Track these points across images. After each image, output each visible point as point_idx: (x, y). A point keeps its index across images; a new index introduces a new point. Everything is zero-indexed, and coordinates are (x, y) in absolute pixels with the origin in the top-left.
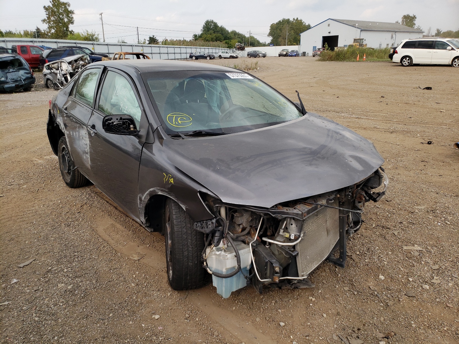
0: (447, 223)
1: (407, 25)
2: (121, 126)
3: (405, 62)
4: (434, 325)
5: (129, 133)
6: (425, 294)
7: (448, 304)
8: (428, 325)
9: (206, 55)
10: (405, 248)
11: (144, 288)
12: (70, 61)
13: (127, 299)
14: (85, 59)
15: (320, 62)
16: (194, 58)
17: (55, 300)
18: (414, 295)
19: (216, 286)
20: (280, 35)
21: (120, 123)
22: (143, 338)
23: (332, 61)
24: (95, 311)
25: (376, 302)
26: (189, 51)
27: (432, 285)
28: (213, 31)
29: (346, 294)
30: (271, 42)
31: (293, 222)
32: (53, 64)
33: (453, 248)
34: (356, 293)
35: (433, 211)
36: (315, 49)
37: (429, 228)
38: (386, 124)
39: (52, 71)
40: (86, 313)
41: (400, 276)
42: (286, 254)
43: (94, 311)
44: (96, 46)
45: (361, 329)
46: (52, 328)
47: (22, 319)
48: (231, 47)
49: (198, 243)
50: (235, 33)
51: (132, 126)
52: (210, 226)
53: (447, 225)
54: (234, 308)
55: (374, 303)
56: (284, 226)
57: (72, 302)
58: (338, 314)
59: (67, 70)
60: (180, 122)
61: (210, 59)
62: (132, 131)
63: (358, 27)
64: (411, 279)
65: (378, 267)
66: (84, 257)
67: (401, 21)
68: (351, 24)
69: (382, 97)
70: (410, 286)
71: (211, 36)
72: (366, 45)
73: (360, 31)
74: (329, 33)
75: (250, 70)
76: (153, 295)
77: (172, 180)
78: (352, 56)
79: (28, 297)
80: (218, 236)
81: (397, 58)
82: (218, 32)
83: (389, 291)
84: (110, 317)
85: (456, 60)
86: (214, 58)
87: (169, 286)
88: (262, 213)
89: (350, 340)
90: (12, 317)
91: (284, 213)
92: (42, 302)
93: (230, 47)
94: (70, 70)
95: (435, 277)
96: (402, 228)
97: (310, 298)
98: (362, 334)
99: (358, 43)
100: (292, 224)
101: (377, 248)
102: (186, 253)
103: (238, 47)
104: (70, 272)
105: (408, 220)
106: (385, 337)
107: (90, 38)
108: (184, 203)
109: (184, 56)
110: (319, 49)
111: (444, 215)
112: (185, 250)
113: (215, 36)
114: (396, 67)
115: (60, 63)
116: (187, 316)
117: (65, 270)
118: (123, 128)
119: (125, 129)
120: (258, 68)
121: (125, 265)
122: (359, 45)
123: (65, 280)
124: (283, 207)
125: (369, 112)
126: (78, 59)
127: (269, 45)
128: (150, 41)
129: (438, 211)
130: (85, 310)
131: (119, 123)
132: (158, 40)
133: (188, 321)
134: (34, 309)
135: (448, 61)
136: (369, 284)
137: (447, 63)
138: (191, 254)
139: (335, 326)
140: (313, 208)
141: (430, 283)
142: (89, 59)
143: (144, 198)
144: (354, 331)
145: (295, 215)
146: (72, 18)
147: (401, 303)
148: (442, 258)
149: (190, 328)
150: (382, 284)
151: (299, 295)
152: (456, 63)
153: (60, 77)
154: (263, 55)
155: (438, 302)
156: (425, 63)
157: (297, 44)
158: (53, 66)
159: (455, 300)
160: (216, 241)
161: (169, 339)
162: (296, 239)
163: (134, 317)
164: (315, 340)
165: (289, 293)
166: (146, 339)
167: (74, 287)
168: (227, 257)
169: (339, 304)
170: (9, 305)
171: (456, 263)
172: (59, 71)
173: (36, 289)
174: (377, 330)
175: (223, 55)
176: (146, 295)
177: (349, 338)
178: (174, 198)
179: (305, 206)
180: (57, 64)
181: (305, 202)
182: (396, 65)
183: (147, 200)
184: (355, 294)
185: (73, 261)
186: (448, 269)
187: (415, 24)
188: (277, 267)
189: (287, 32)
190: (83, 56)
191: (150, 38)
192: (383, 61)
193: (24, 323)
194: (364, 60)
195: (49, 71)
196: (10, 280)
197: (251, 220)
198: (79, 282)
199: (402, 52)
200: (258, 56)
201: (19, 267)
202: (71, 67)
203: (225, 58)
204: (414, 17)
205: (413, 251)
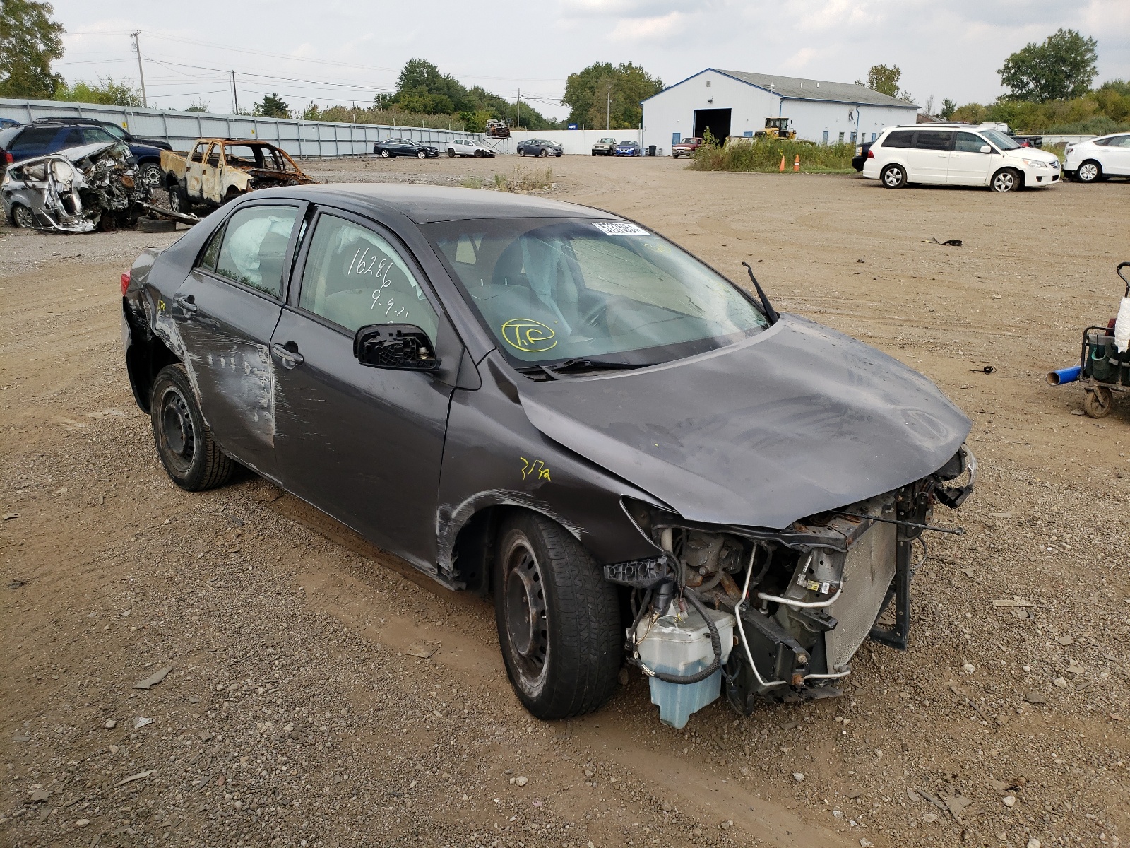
0: (1064, 548)
1: (879, 89)
2: (400, 350)
3: (890, 179)
4: (1096, 758)
5: (417, 366)
6: (1063, 698)
7: (1111, 715)
8: (1085, 759)
9: (416, 148)
10: (996, 603)
11: (467, 720)
12: (78, 158)
13: (437, 746)
14: (120, 154)
15: (695, 172)
16: (385, 154)
17: (264, 758)
18: (1042, 700)
19: (659, 704)
20: (591, 101)
21: (398, 345)
22: (508, 827)
23: (723, 169)
24: (372, 779)
25: (972, 718)
26: (372, 135)
27: (1070, 676)
28: (427, 86)
29: (908, 707)
30: (569, 119)
31: (824, 557)
32: (30, 165)
33: (1090, 598)
34: (927, 703)
35: (1031, 522)
36: (677, 139)
37: (1033, 559)
38: (884, 327)
39: (29, 183)
40: (352, 784)
41: (1004, 662)
42: (810, 625)
43: (369, 779)
44: (131, 119)
45: (959, 775)
46: (285, 822)
47: (202, 808)
48: (474, 128)
49: (610, 610)
50: (479, 93)
51: (423, 350)
52: (653, 572)
53: (1066, 552)
54: (686, 751)
55: (968, 720)
56: (807, 567)
57: (307, 762)
58: (904, 748)
59: (71, 182)
60: (531, 340)
61: (427, 156)
62: (424, 361)
63: (776, 91)
64: (1027, 668)
65: (954, 646)
66: (293, 657)
67: (868, 80)
68: (760, 83)
69: (859, 261)
70: (1030, 683)
71: (421, 99)
72: (794, 133)
73: (779, 100)
74: (710, 102)
75: (534, 188)
76: (492, 735)
77: (547, 472)
78: (769, 161)
79: (193, 757)
80: (666, 593)
81: (872, 169)
82: (438, 89)
83: (991, 696)
84: (413, 790)
85: (1001, 176)
86: (436, 155)
87: (523, 711)
88: (763, 540)
89: (944, 798)
90: (174, 805)
91: (809, 539)
92: (235, 766)
93: (472, 128)
94: (80, 183)
95: (1072, 661)
96: (979, 560)
97: (839, 719)
98: (963, 785)
99: (777, 129)
100: (822, 563)
101: (940, 605)
102: (584, 635)
103: (492, 128)
104: (274, 694)
105: (988, 544)
106: (1011, 789)
107: (117, 98)
108: (575, 523)
109: (359, 149)
110: (688, 140)
111: (1056, 531)
112: (583, 627)
113: (433, 101)
114: (872, 189)
115: (52, 162)
116: (589, 773)
117: (261, 690)
118: (405, 354)
119: (409, 357)
120: (553, 185)
121: (401, 669)
122: (778, 132)
123: (270, 713)
124: (807, 527)
125: (841, 298)
126: (101, 153)
127: (565, 126)
128: (265, 106)
129: (1040, 522)
130: (346, 777)
131: (395, 345)
132: (287, 106)
133: (595, 783)
134: (221, 783)
135: (984, 180)
136: (948, 683)
137: (981, 184)
138: (595, 636)
139: (907, 773)
140: (862, 525)
141: (1066, 673)
142: (128, 154)
143: (458, 514)
144: (946, 781)
145: (831, 542)
146: (59, 42)
147: (1023, 718)
148: (1074, 622)
149: (604, 800)
150: (974, 682)
151: (813, 714)
152: (1000, 183)
153: (50, 199)
154: (556, 152)
155: (1092, 711)
156: (935, 183)
157: (636, 128)
158: (32, 170)
159: (1123, 704)
160: (661, 605)
161: (567, 827)
162: (832, 593)
163: (469, 784)
164: (876, 805)
165: (790, 712)
166: (516, 830)
167: (299, 728)
168: (690, 638)
169: (901, 728)
170: (152, 778)
171: (1104, 630)
172: (49, 185)
173: (206, 738)
174: (991, 775)
175: (459, 149)
176: (476, 736)
177: (940, 794)
178: (548, 511)
179: (849, 522)
180: (41, 166)
181: (845, 515)
182: (871, 184)
183: (467, 518)
184: (925, 706)
185: (271, 669)
186: (1092, 643)
187: (898, 89)
188: (802, 653)
189: (607, 95)
190: (112, 147)
191: (267, 99)
192: (838, 173)
193: (211, 816)
194: (797, 169)
195: (21, 183)
196: (129, 719)
197: (727, 556)
198: (304, 715)
199: (883, 155)
200: (543, 153)
201: (138, 689)
202: (84, 174)
203: (463, 156)
204: (896, 73)
205: (1013, 610)
